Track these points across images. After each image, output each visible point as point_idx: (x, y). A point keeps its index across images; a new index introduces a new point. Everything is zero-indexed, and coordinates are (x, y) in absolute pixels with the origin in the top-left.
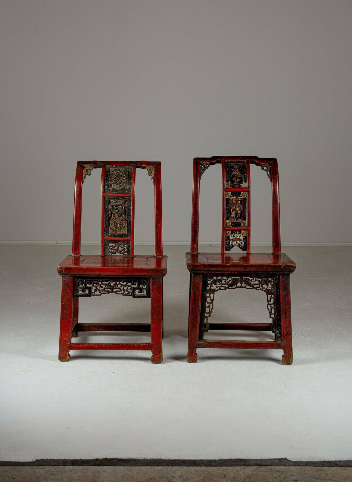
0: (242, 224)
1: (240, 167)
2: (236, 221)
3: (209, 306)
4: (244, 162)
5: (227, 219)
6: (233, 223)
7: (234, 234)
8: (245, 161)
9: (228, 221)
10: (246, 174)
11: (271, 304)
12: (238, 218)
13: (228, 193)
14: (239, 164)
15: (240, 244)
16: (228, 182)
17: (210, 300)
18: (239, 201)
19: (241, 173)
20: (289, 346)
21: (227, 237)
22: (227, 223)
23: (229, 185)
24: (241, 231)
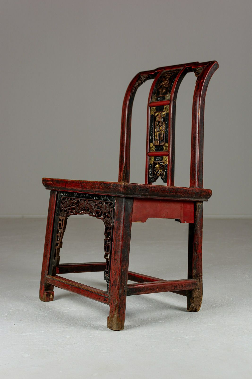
0: (164, 148)
5: (151, 141)
7: (157, 160)
9: (152, 145)
10: (174, 83)
13: (152, 108)
16: (154, 94)
19: (169, 83)
21: (150, 165)
22: (151, 147)
23: (154, 98)
24: (163, 157)
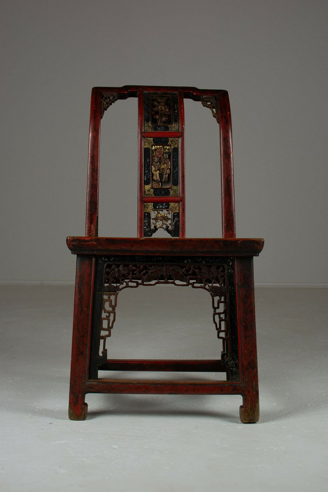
0: (171, 192)
1: (168, 100)
2: (161, 186)
3: (108, 318)
4: (175, 94)
5: (147, 183)
6: (156, 190)
7: (159, 208)
8: (176, 92)
9: (147, 187)
10: (178, 111)
11: (219, 314)
12: (165, 182)
13: (147, 140)
14: (166, 96)
15: (168, 225)
16: (148, 122)
17: (111, 305)
18: (166, 153)
19: (169, 109)
20: (253, 388)
21: (146, 214)
22: (146, 190)
23: (149, 127)
24: (170, 203)
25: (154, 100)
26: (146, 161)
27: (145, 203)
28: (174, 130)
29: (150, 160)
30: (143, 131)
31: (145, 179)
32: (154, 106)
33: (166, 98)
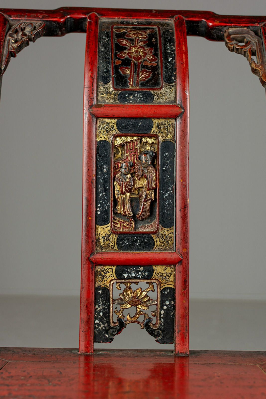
0: (158, 242)
1: (151, 36)
2: (135, 228)
4: (168, 25)
5: (102, 220)
6: (122, 236)
7: (128, 278)
8: (171, 22)
9: (103, 230)
10: (174, 58)
12: (143, 219)
13: (103, 122)
14: (149, 29)
15: (151, 316)
16: (106, 82)
18: (146, 153)
19: (155, 54)
21: (100, 292)
22: (101, 237)
23: (107, 93)
24: (154, 267)
25: (121, 36)
26: (102, 170)
27: (97, 267)
28: (165, 102)
29: (109, 168)
30: (95, 102)
31: (99, 213)
32: (121, 49)
33: (148, 32)
